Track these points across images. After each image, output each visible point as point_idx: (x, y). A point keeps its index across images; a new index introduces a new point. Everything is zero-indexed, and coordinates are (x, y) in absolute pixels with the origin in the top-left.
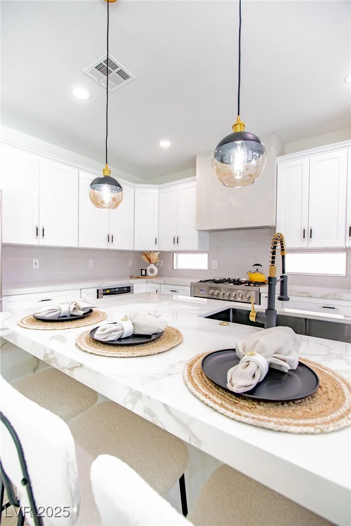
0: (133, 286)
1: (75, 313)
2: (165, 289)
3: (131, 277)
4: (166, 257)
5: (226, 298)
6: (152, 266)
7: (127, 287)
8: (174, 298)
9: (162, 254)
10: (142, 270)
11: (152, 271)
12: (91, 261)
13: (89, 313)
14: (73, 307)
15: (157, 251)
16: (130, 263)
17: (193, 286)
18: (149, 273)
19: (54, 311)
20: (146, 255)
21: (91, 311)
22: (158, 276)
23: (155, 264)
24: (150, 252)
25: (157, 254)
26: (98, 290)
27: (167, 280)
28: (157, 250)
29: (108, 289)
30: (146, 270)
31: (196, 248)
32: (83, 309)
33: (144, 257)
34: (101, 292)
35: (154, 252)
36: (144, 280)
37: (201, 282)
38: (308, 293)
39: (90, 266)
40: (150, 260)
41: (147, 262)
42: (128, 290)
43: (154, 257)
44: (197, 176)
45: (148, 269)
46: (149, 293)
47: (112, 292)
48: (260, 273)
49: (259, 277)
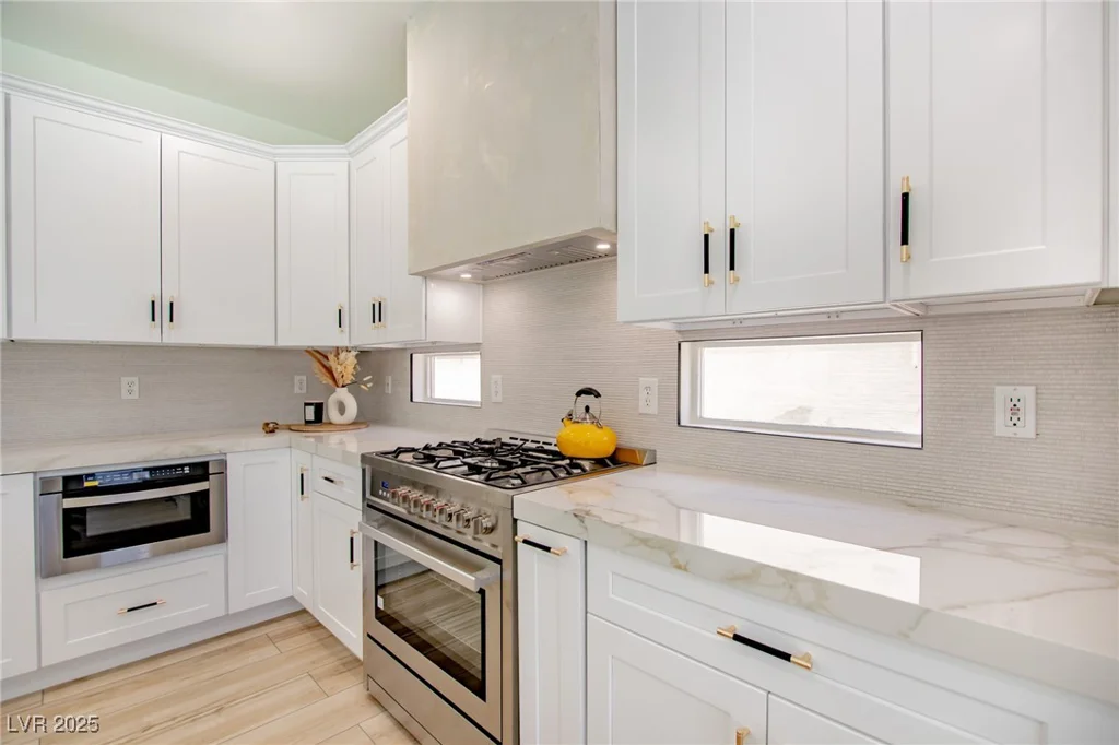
3: (264, 428)
4: (398, 365)
6: (342, 394)
7: (194, 464)
10: (306, 405)
11: (342, 408)
15: (351, 349)
16: (299, 382)
18: (333, 415)
20: (320, 360)
22: (355, 424)
23: (349, 388)
28: (346, 343)
30: (319, 405)
33: (312, 365)
40: (333, 375)
41: (327, 380)
43: (346, 366)
45: (332, 402)
48: (596, 421)
49: (589, 440)
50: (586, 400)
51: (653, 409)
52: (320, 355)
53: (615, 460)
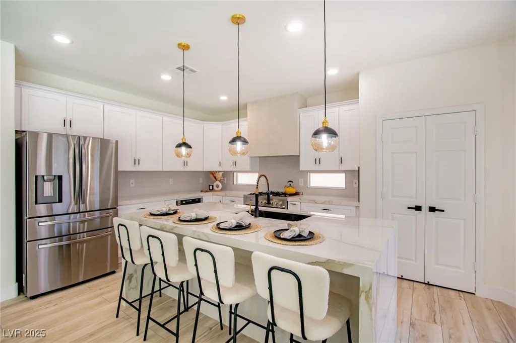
0: (202, 198)
1: (169, 212)
2: (226, 200)
3: (201, 191)
4: (228, 176)
5: (279, 206)
6: (218, 183)
7: (198, 199)
8: (235, 207)
9: (225, 174)
10: (210, 185)
11: (217, 186)
12: (171, 181)
13: (175, 212)
14: (168, 209)
15: (221, 172)
16: (201, 180)
17: (246, 197)
18: (215, 188)
19: (159, 211)
20: (213, 174)
21: (177, 211)
22: (221, 190)
23: (220, 181)
24: (216, 172)
25: (221, 173)
26: (177, 201)
27: (228, 193)
28: (221, 170)
29: (184, 201)
30: (213, 186)
31: (248, 169)
32: (173, 210)
33: (211, 176)
34: (179, 203)
35: (219, 172)
36: (211, 193)
37: (251, 194)
38: (314, 201)
39: (170, 183)
40: (216, 178)
41: (214, 179)
42: (198, 201)
43: (219, 176)
44: (248, 118)
45: (215, 185)
46: (215, 203)
47: (188, 202)
48: (292, 187)
49: (291, 190)
50: (291, 183)
51: (302, 185)
52: (212, 173)
53: (296, 194)
